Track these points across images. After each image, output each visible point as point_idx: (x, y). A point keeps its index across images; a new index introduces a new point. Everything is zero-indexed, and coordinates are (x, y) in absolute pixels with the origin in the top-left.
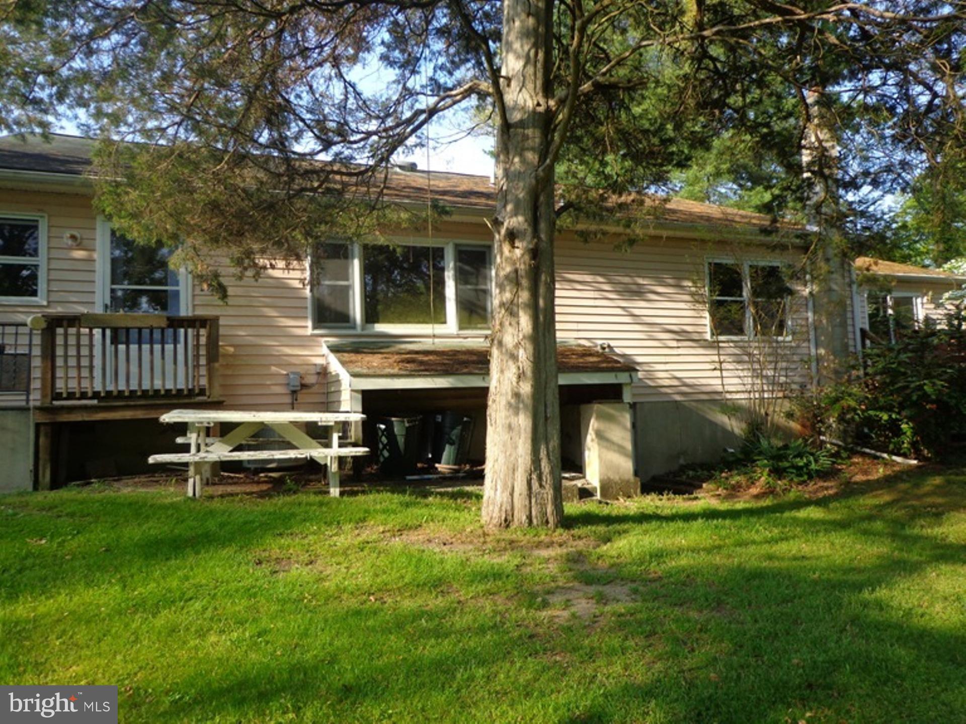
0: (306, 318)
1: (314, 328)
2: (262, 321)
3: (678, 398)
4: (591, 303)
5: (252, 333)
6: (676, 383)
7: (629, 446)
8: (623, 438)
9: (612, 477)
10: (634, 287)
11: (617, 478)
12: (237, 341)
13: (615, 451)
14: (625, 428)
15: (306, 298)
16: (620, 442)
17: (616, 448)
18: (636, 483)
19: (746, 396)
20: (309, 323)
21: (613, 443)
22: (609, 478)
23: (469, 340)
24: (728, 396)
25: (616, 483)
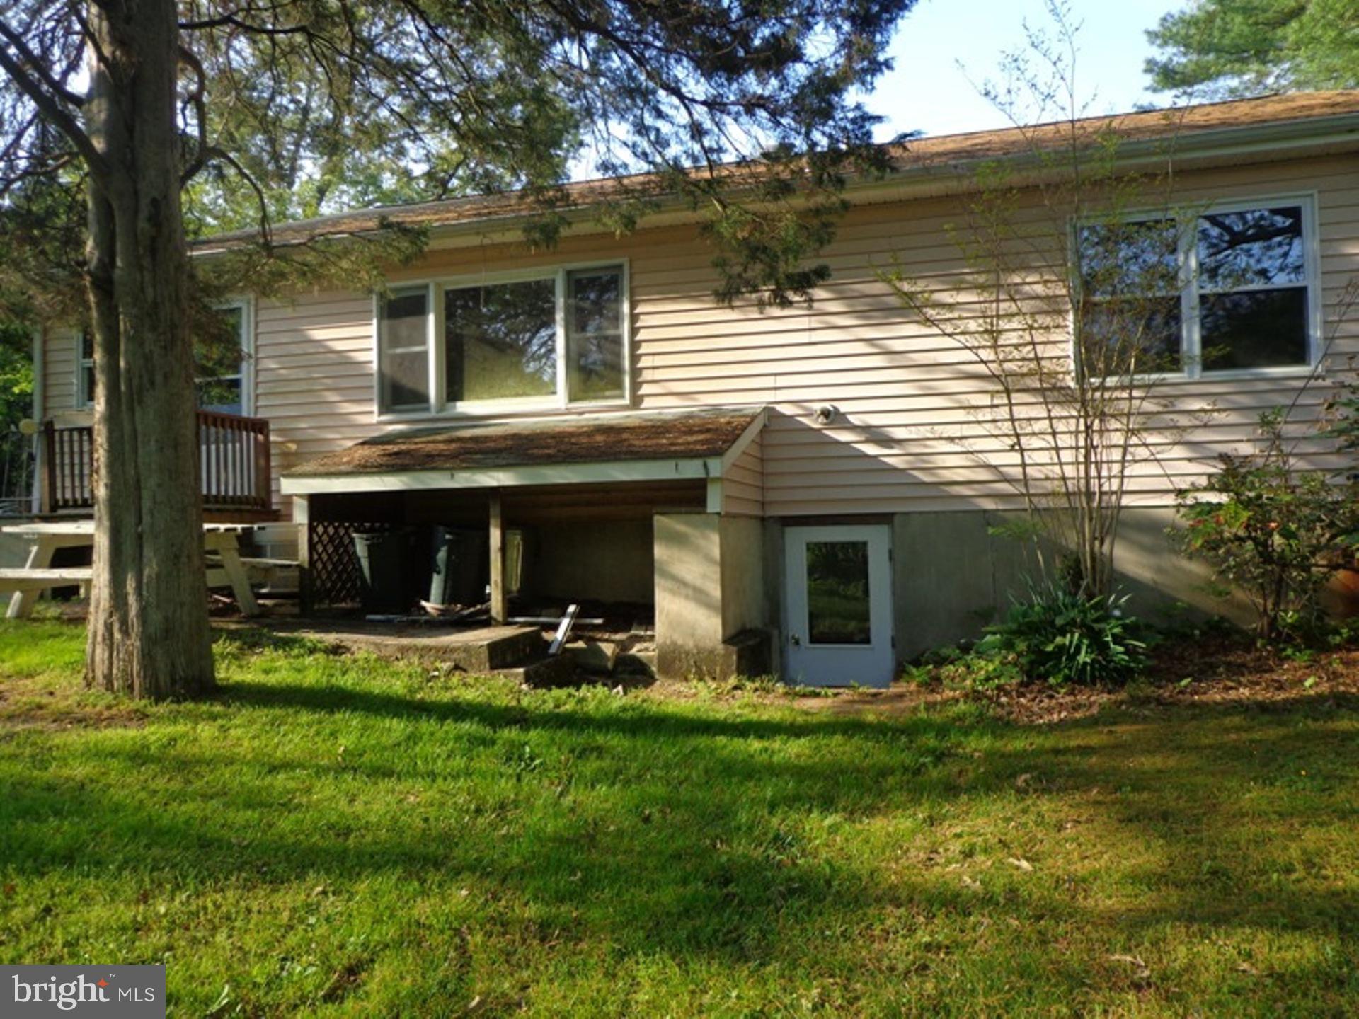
0: (371, 400)
1: (381, 413)
2: (324, 409)
3: (989, 505)
4: (804, 337)
5: (313, 424)
6: (983, 475)
7: (716, 592)
8: (704, 576)
9: (680, 642)
10: (894, 301)
11: (690, 644)
12: (299, 436)
13: (687, 597)
14: (708, 559)
15: (371, 375)
16: (699, 583)
17: (690, 592)
18: (727, 656)
19: (1170, 500)
20: (375, 408)
21: (684, 584)
22: (674, 643)
23: (587, 416)
24: (1126, 500)
25: (687, 654)
